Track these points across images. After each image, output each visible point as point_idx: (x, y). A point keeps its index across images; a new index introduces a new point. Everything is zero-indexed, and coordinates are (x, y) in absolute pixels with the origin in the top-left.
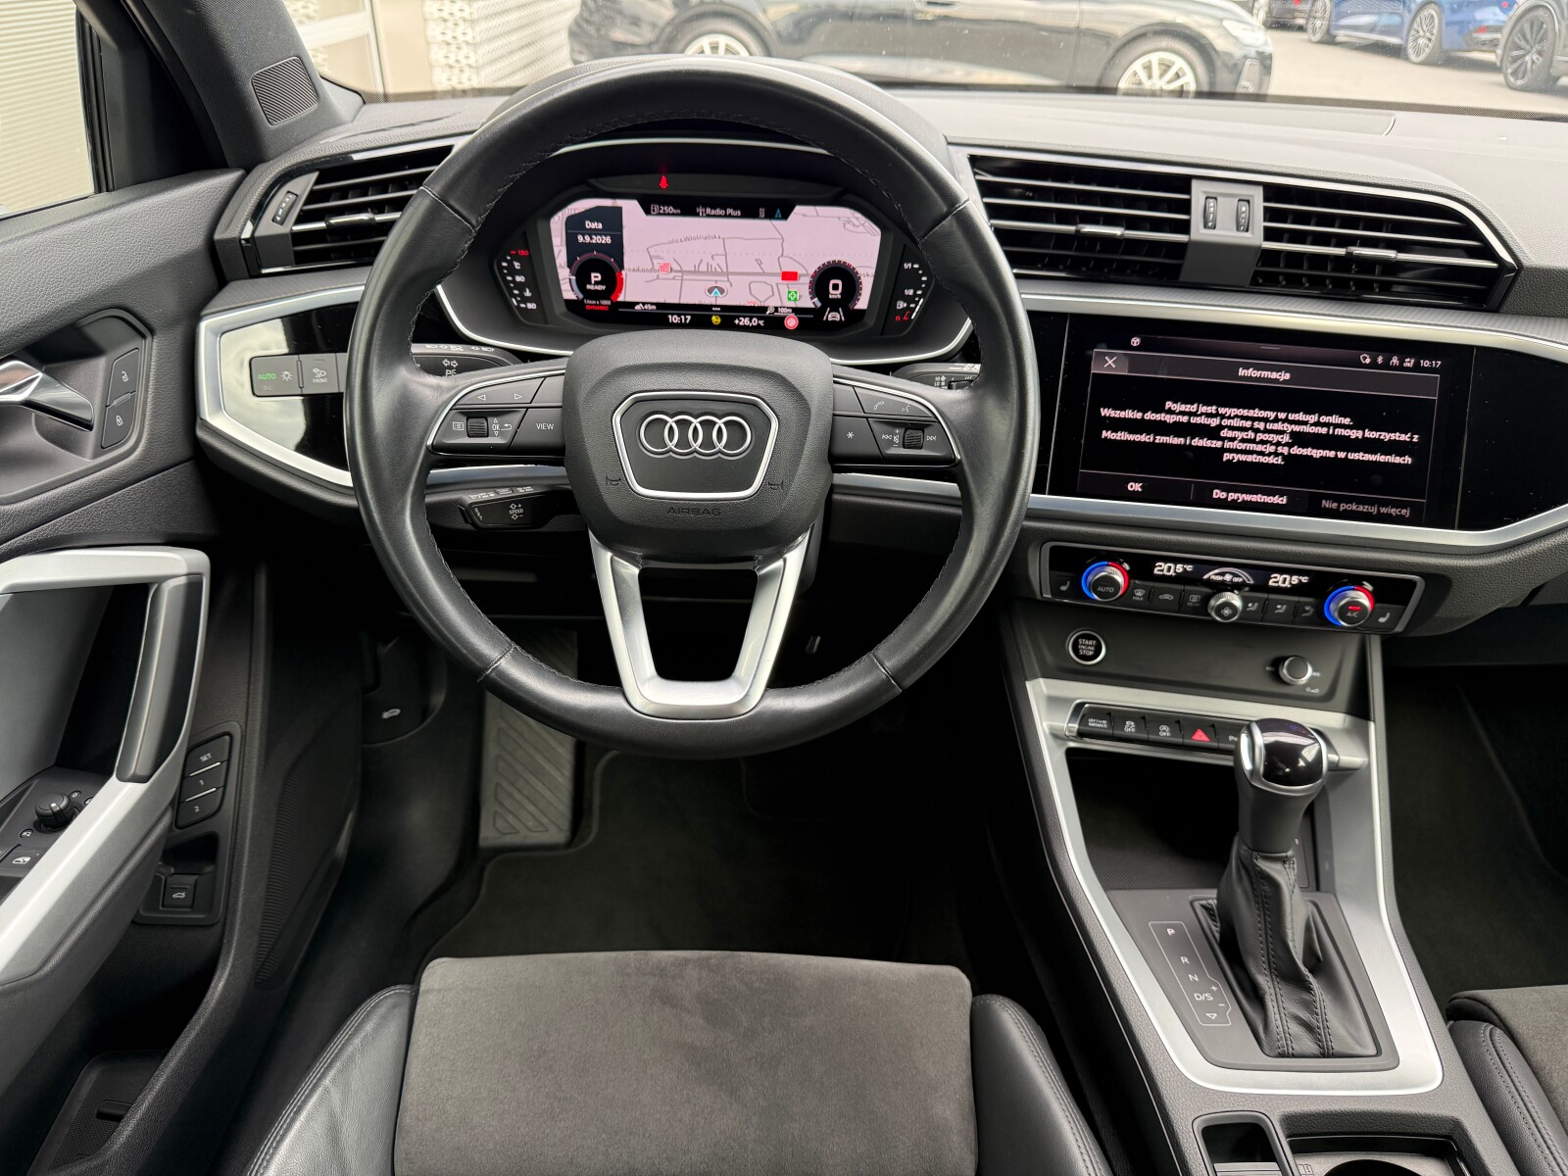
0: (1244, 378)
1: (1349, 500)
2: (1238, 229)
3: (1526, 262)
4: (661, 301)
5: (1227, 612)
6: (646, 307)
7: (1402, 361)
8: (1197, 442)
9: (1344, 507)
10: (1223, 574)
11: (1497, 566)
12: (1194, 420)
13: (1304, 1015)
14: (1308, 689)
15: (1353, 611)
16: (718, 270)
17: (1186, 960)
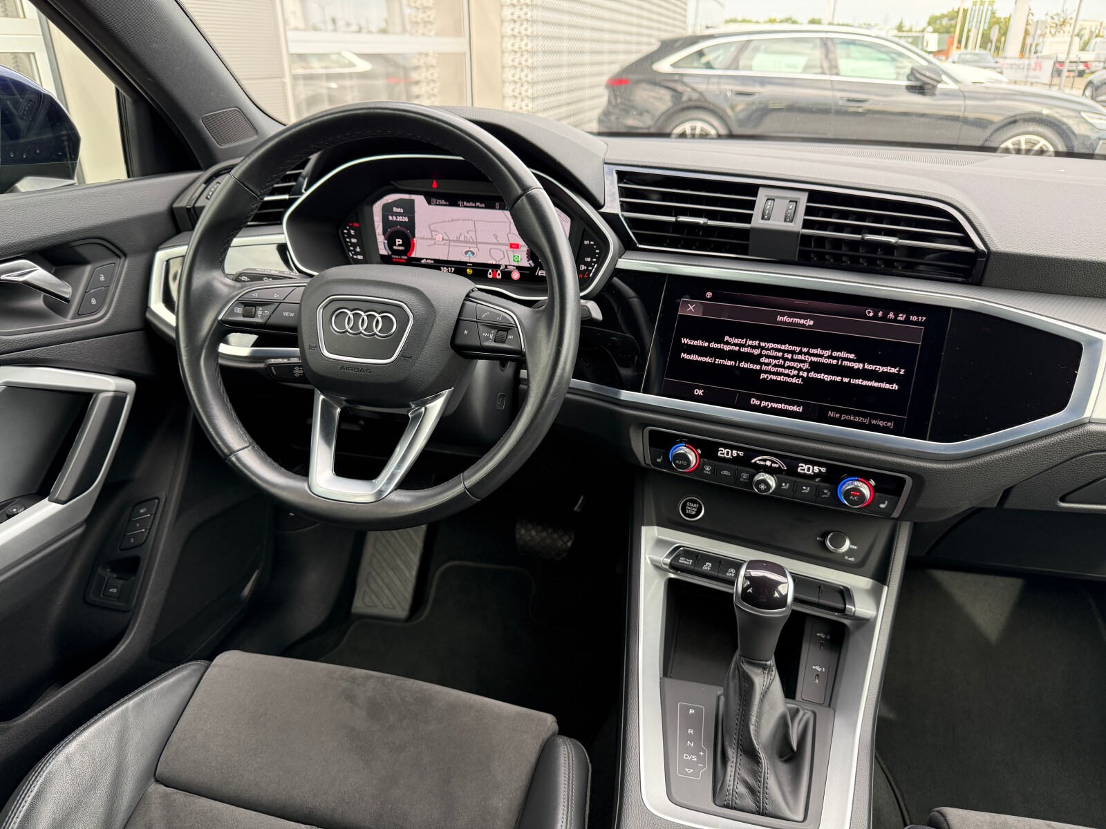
0: (781, 323)
1: (848, 413)
2: (785, 221)
3: (993, 248)
4: (437, 258)
5: (763, 487)
6: (428, 261)
7: (896, 316)
8: (743, 365)
9: (844, 417)
10: (765, 460)
11: (958, 470)
12: (743, 350)
13: (750, 780)
14: (846, 558)
15: (854, 495)
16: (471, 240)
17: (692, 732)
